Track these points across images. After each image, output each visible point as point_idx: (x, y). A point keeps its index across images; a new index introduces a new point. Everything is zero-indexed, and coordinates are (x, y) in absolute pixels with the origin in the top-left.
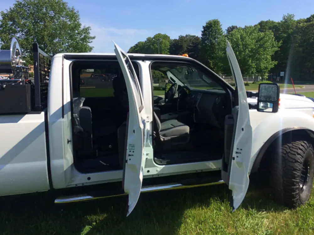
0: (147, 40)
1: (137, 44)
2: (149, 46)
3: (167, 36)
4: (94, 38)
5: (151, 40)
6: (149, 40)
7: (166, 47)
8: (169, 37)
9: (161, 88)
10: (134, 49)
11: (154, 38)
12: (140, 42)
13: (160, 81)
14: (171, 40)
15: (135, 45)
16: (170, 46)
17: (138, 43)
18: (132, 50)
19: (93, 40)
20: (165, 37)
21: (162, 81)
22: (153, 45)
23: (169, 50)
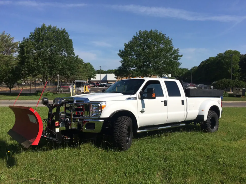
0: (218, 56)
1: (208, 59)
2: (220, 60)
3: (237, 51)
4: (181, 56)
5: (222, 55)
6: (220, 55)
7: (236, 61)
8: (239, 53)
9: (235, 95)
10: (206, 63)
11: (224, 54)
12: (211, 57)
13: (235, 89)
14: (241, 55)
15: (207, 60)
16: (240, 59)
17: (210, 58)
18: (203, 64)
19: (181, 58)
20: (235, 53)
21: (236, 89)
22: (223, 59)
23: (239, 63)
